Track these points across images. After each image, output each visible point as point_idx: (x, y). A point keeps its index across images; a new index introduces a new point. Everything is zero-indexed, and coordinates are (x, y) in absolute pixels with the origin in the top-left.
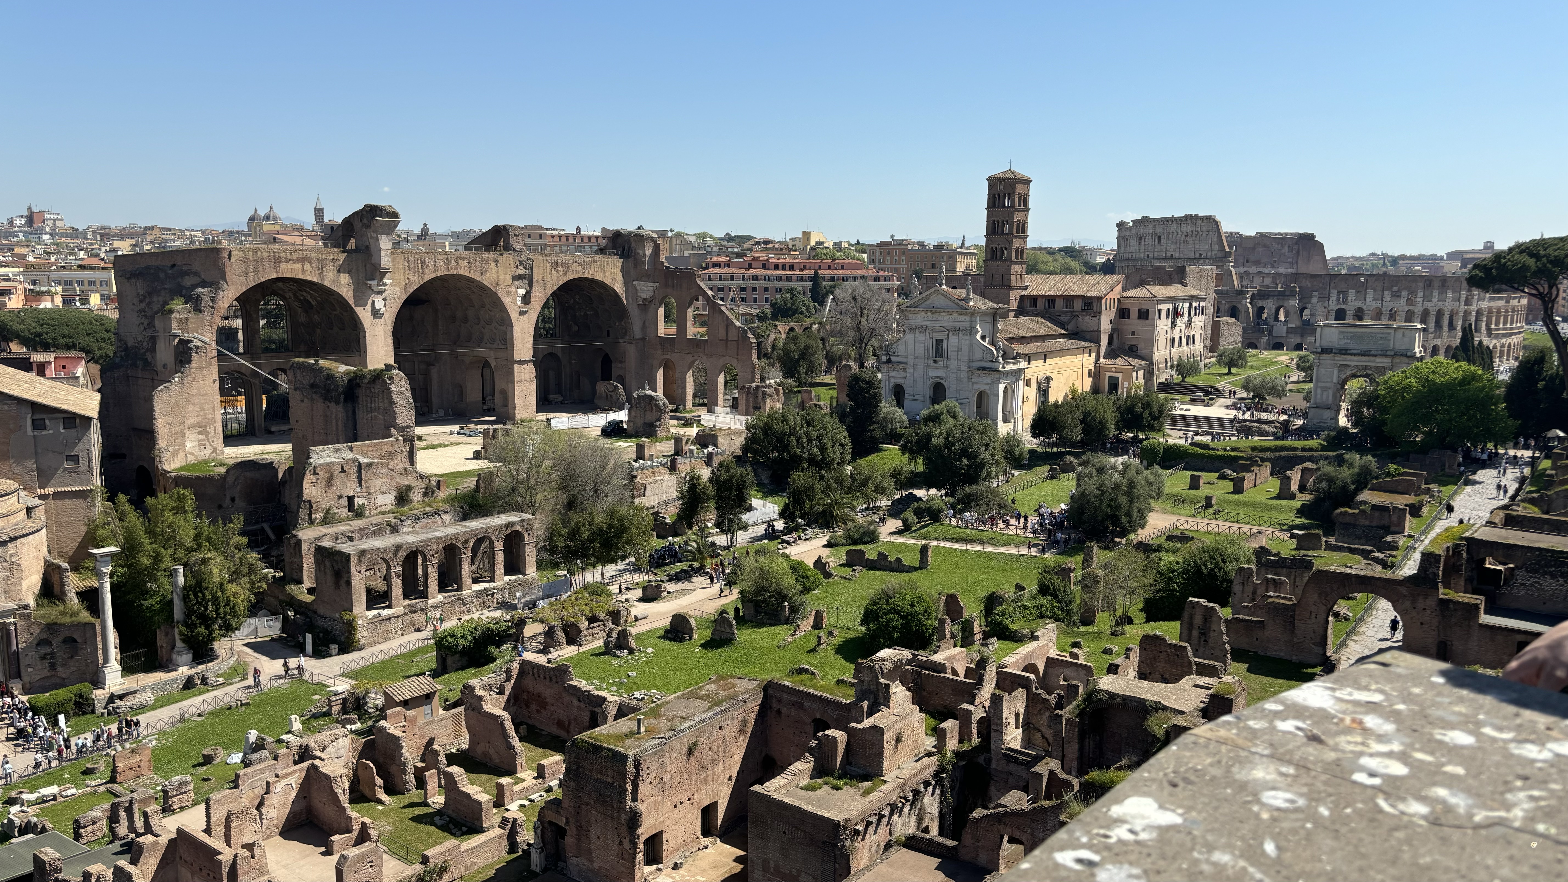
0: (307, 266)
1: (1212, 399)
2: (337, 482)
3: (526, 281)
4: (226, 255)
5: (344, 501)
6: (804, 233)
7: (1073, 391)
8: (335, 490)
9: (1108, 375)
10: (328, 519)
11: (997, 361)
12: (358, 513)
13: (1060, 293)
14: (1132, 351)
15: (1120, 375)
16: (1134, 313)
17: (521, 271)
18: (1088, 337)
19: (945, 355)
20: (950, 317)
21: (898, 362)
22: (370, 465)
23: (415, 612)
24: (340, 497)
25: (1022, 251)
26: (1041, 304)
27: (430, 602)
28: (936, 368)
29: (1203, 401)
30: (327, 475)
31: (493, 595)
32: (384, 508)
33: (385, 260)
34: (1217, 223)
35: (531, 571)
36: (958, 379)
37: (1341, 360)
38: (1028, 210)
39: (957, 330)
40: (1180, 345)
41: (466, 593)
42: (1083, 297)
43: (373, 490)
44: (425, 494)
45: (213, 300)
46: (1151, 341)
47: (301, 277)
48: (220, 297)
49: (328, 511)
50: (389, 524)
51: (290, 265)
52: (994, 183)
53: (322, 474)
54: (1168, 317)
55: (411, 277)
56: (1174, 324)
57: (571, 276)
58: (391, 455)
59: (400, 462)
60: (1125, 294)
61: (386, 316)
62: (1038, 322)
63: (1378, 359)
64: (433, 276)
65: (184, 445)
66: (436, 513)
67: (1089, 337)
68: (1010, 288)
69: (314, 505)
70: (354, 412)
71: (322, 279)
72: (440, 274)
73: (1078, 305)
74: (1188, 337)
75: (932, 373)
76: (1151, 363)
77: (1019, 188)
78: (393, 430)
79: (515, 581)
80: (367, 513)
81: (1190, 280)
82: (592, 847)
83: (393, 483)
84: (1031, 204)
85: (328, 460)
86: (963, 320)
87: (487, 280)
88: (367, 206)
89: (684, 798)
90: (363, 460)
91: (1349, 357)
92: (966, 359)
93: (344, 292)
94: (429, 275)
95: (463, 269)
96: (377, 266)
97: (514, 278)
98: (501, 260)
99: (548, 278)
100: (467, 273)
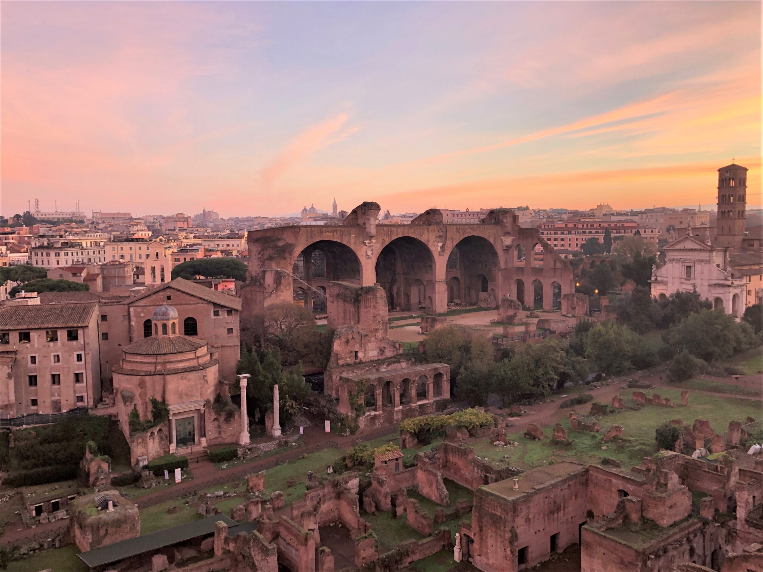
0: (335, 233)
2: (350, 344)
3: (443, 239)
4: (297, 229)
5: (353, 355)
8: (349, 348)
11: (727, 280)
17: (441, 234)
19: (693, 276)
20: (696, 253)
21: (663, 281)
22: (366, 335)
24: (351, 352)
25: (743, 213)
26: (756, 244)
27: (396, 409)
28: (687, 284)
30: (345, 340)
31: (428, 407)
32: (372, 358)
33: (373, 230)
36: (702, 291)
38: (746, 187)
39: (700, 262)
41: (414, 405)
43: (367, 349)
44: (393, 351)
45: (291, 253)
47: (331, 239)
50: (375, 367)
51: (328, 234)
52: (723, 172)
53: (342, 340)
55: (385, 238)
57: (467, 236)
59: (380, 335)
61: (373, 258)
64: (396, 237)
66: (398, 362)
68: (735, 235)
69: (339, 356)
70: (358, 308)
71: (342, 240)
72: (399, 236)
77: (740, 174)
79: (439, 400)
80: (364, 361)
82: (489, 551)
83: (377, 345)
84: (748, 184)
85: (346, 332)
86: (703, 255)
87: (423, 239)
88: (364, 202)
89: (541, 529)
90: (363, 333)
92: (707, 279)
93: (352, 247)
94: (394, 238)
95: (411, 234)
96: (368, 233)
97: (437, 238)
98: (430, 228)
99: (454, 237)
100: (413, 236)
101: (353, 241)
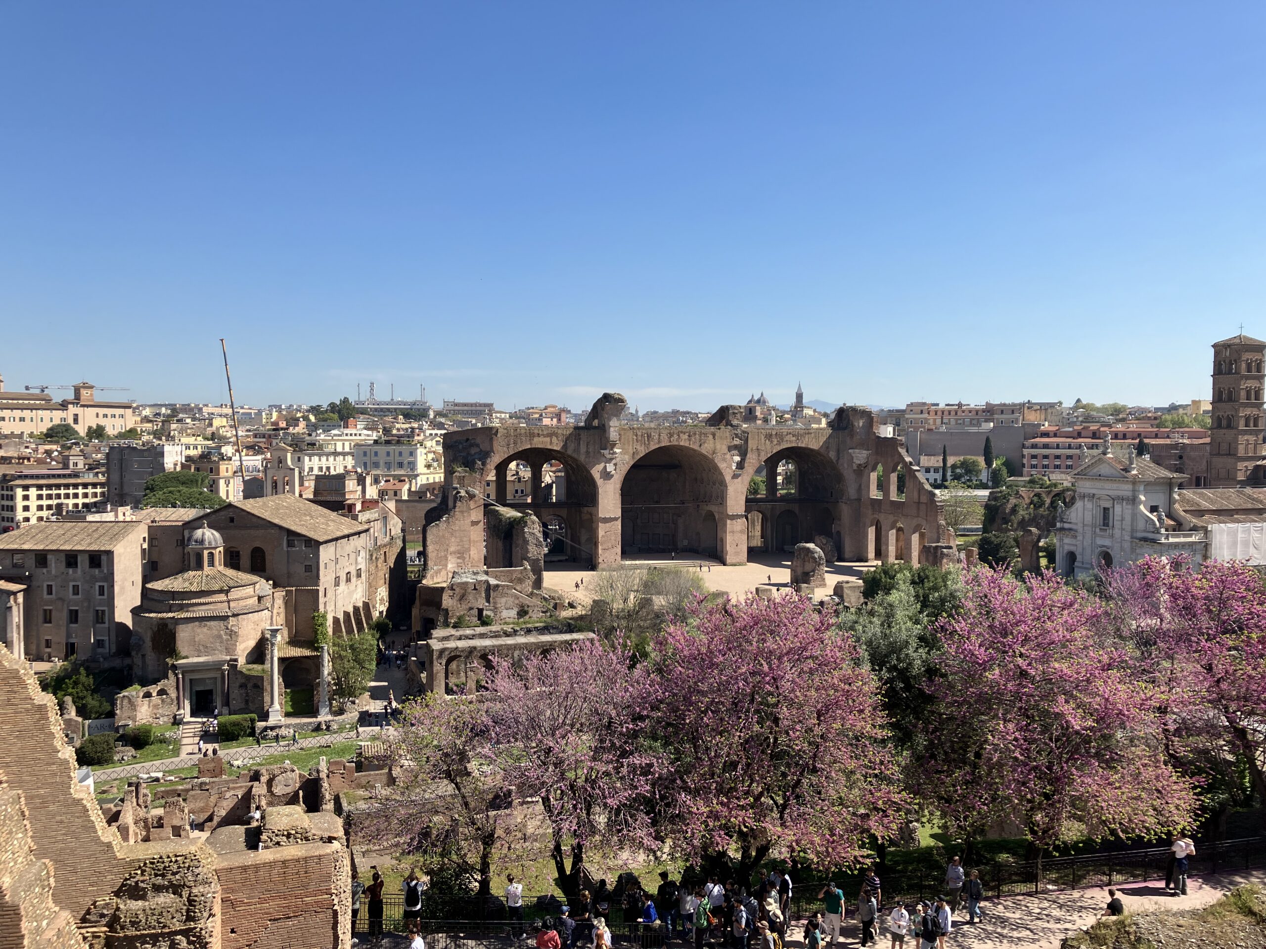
0: (554, 439)
2: (470, 597)
3: (741, 450)
4: (495, 432)
5: (475, 612)
8: (468, 603)
10: (459, 624)
11: (1159, 533)
12: (487, 622)
17: (737, 442)
19: (1111, 524)
20: (1115, 486)
21: (1070, 529)
22: (497, 586)
25: (1256, 420)
28: (1102, 536)
33: (613, 434)
36: (1123, 549)
39: (1122, 499)
43: (499, 605)
44: (544, 613)
47: (549, 447)
48: (488, 461)
49: (459, 618)
50: (506, 633)
51: (541, 439)
52: (1221, 349)
53: (458, 590)
55: (638, 447)
57: (785, 445)
58: (520, 581)
64: (657, 446)
65: (446, 566)
66: (546, 627)
68: (1237, 459)
70: (510, 547)
71: (565, 449)
72: (663, 445)
75: (1100, 541)
77: (1248, 355)
78: (524, 561)
80: (493, 623)
83: (517, 602)
85: (464, 580)
86: (1125, 490)
87: (706, 448)
88: (606, 394)
90: (493, 582)
92: (1129, 528)
93: (582, 458)
94: (654, 446)
95: (684, 442)
96: (607, 439)
97: (730, 449)
98: (718, 434)
99: (762, 447)
100: (687, 444)
101: (583, 449)
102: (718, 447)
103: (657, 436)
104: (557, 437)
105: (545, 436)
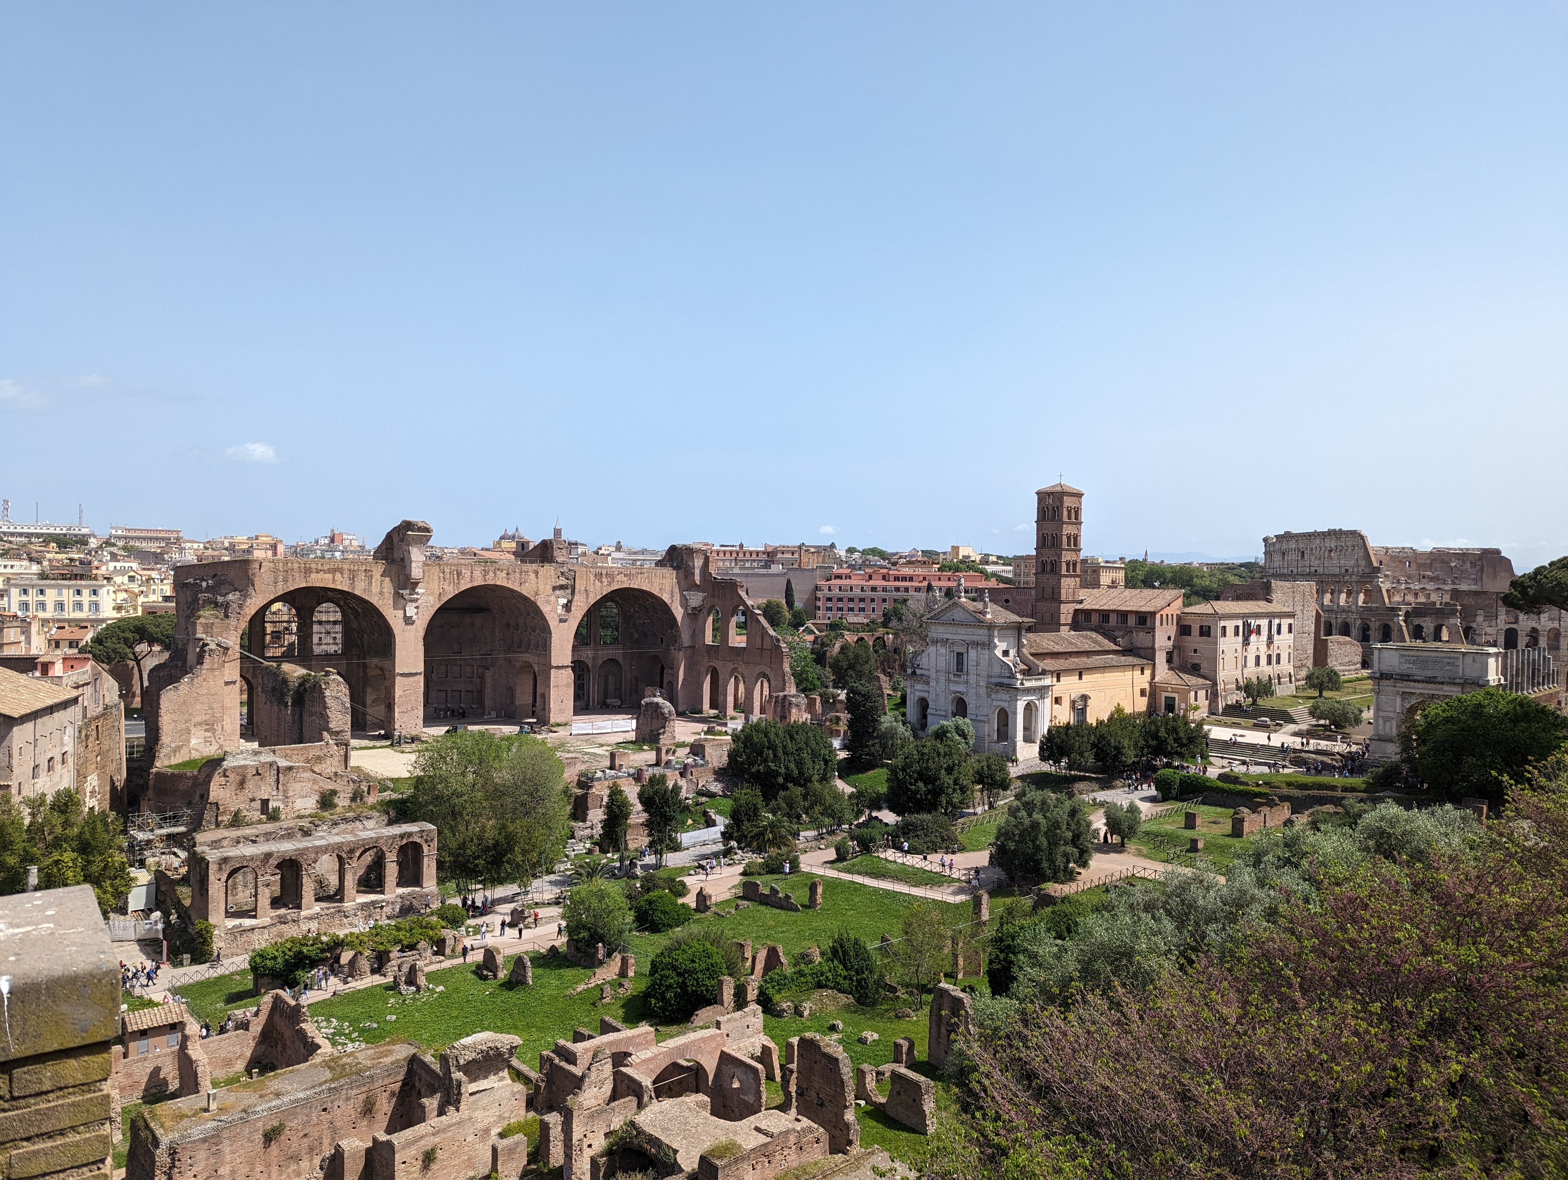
0: (338, 576)
1: (1281, 725)
2: (250, 785)
3: (569, 591)
4: (257, 566)
5: (257, 805)
6: (953, 547)
7: (1119, 710)
8: (248, 793)
9: (1164, 694)
10: (237, 821)
11: (1015, 677)
12: (273, 816)
13: (1114, 607)
14: (1195, 670)
15: (1176, 695)
16: (1195, 631)
17: (563, 581)
18: (1143, 654)
19: (965, 669)
20: (969, 630)
21: (922, 675)
22: (290, 769)
23: (285, 923)
24: (253, 800)
25: (1075, 565)
26: (1095, 619)
27: (303, 913)
28: (956, 682)
29: (1268, 726)
30: (239, 778)
31: (382, 907)
32: (303, 812)
33: (416, 572)
34: (1362, 538)
35: (430, 884)
36: (978, 695)
37: (1403, 687)
38: (1080, 523)
39: (975, 644)
40: (1258, 663)
41: (348, 905)
42: (1137, 613)
43: (291, 794)
44: (353, 799)
45: (241, 606)
46: (1214, 661)
47: (332, 586)
48: (248, 604)
49: (237, 814)
50: (301, 829)
51: (321, 575)
52: (1042, 496)
53: (232, 776)
54: (1237, 634)
55: (446, 587)
56: (1246, 642)
57: (615, 587)
58: (319, 759)
59: (331, 766)
60: (1187, 610)
61: (417, 622)
62: (1086, 637)
63: (1446, 688)
64: (469, 586)
65: (188, 741)
66: (357, 818)
67: (1146, 655)
68: (1061, 602)
69: (221, 808)
70: (301, 716)
71: (354, 588)
72: (476, 584)
73: (1132, 621)
74: (1269, 657)
75: (954, 687)
76: (1215, 684)
77: (1068, 502)
78: (325, 734)
79: (409, 894)
80: (283, 817)
81: (1276, 596)
83: (316, 787)
84: (1084, 516)
85: (242, 763)
86: (980, 635)
87: (526, 590)
88: (404, 522)
90: (283, 763)
91: (1412, 684)
92: (984, 674)
93: (375, 600)
94: (465, 585)
95: (501, 580)
96: (408, 577)
97: (554, 588)
98: (542, 571)
99: (591, 588)
100: (505, 584)
101: (375, 589)
102: (541, 587)
103: (469, 574)
104: (342, 573)
105: (325, 572)
